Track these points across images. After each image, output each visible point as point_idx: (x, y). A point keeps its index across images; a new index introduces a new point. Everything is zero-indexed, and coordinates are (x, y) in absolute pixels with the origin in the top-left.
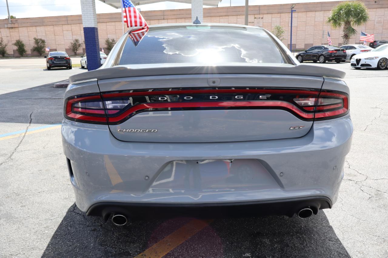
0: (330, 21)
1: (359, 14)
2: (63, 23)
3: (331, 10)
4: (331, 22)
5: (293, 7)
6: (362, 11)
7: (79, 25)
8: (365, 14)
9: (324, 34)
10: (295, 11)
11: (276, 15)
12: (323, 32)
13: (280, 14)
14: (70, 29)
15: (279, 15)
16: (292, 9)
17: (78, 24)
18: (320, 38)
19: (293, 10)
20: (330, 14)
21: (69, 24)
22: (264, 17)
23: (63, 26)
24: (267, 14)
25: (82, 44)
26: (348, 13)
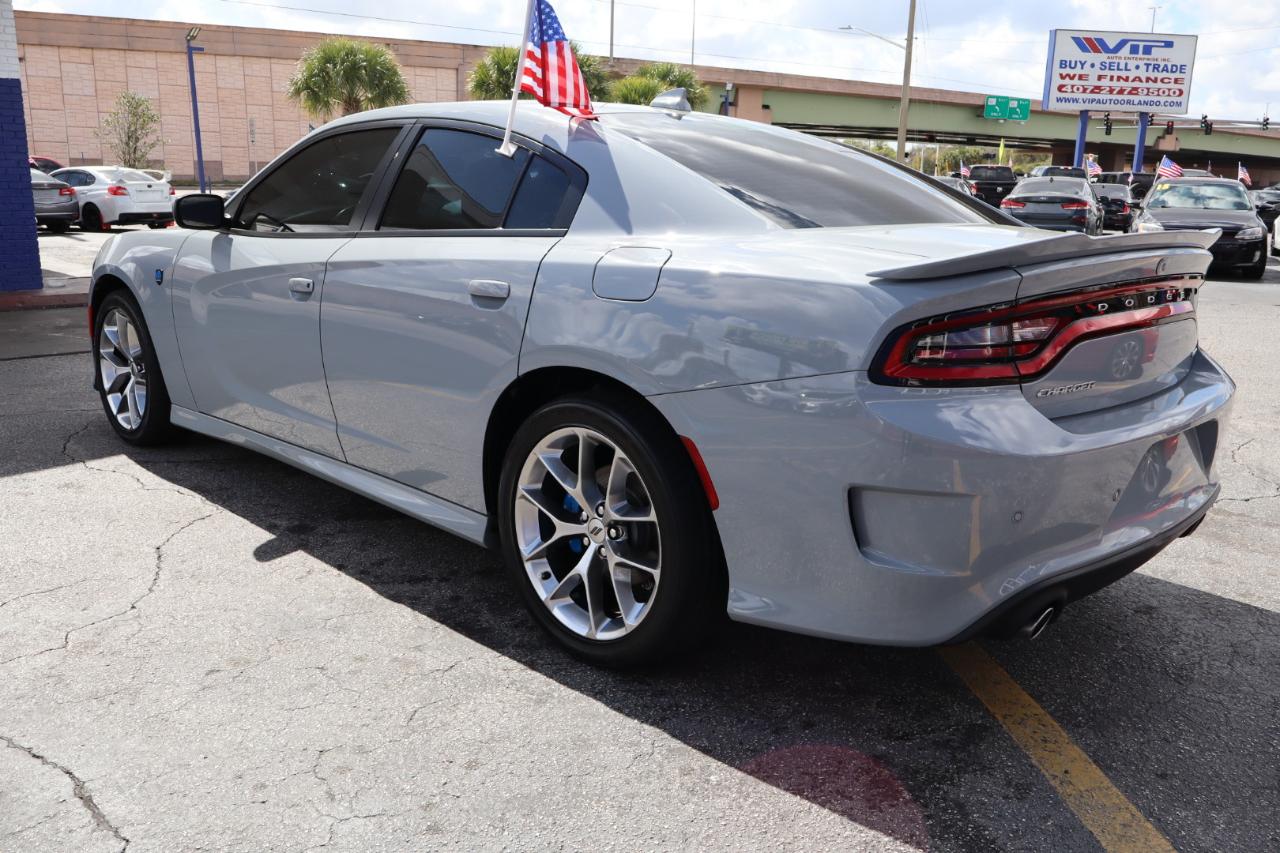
0: (297, 92)
1: (381, 79)
3: (298, 60)
4: (302, 94)
5: (194, 38)
6: (392, 72)
8: (398, 82)
9: (257, 131)
10: (202, 49)
11: (75, 52)
12: (252, 125)
13: (89, 52)
15: (86, 55)
16: (192, 41)
18: (243, 143)
19: (193, 44)
20: (298, 71)
22: (27, 55)
24: (41, 45)
26: (352, 74)
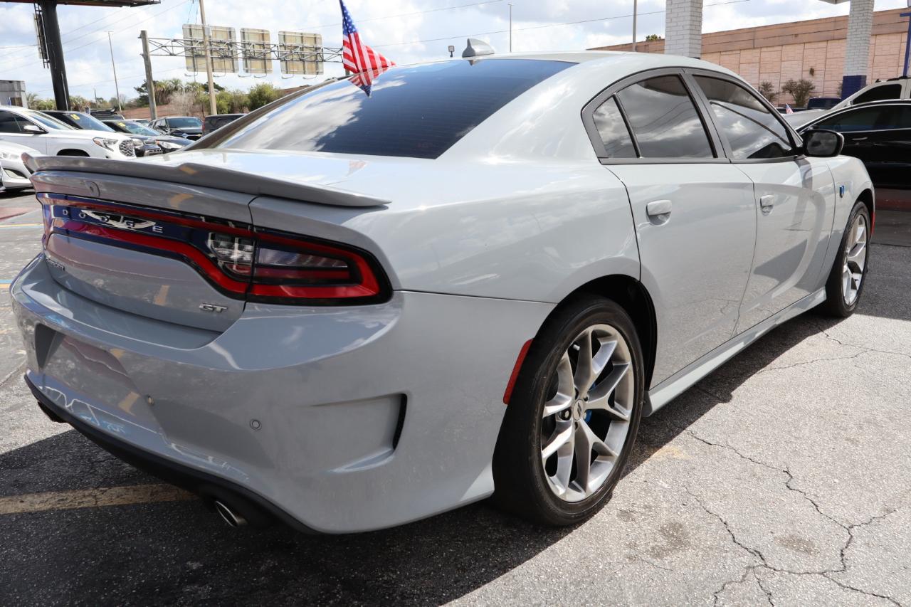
2: (743, 45)
7: (779, 48)
14: (757, 59)
17: (779, 45)
21: (755, 46)
23: (742, 52)
25: (779, 93)
